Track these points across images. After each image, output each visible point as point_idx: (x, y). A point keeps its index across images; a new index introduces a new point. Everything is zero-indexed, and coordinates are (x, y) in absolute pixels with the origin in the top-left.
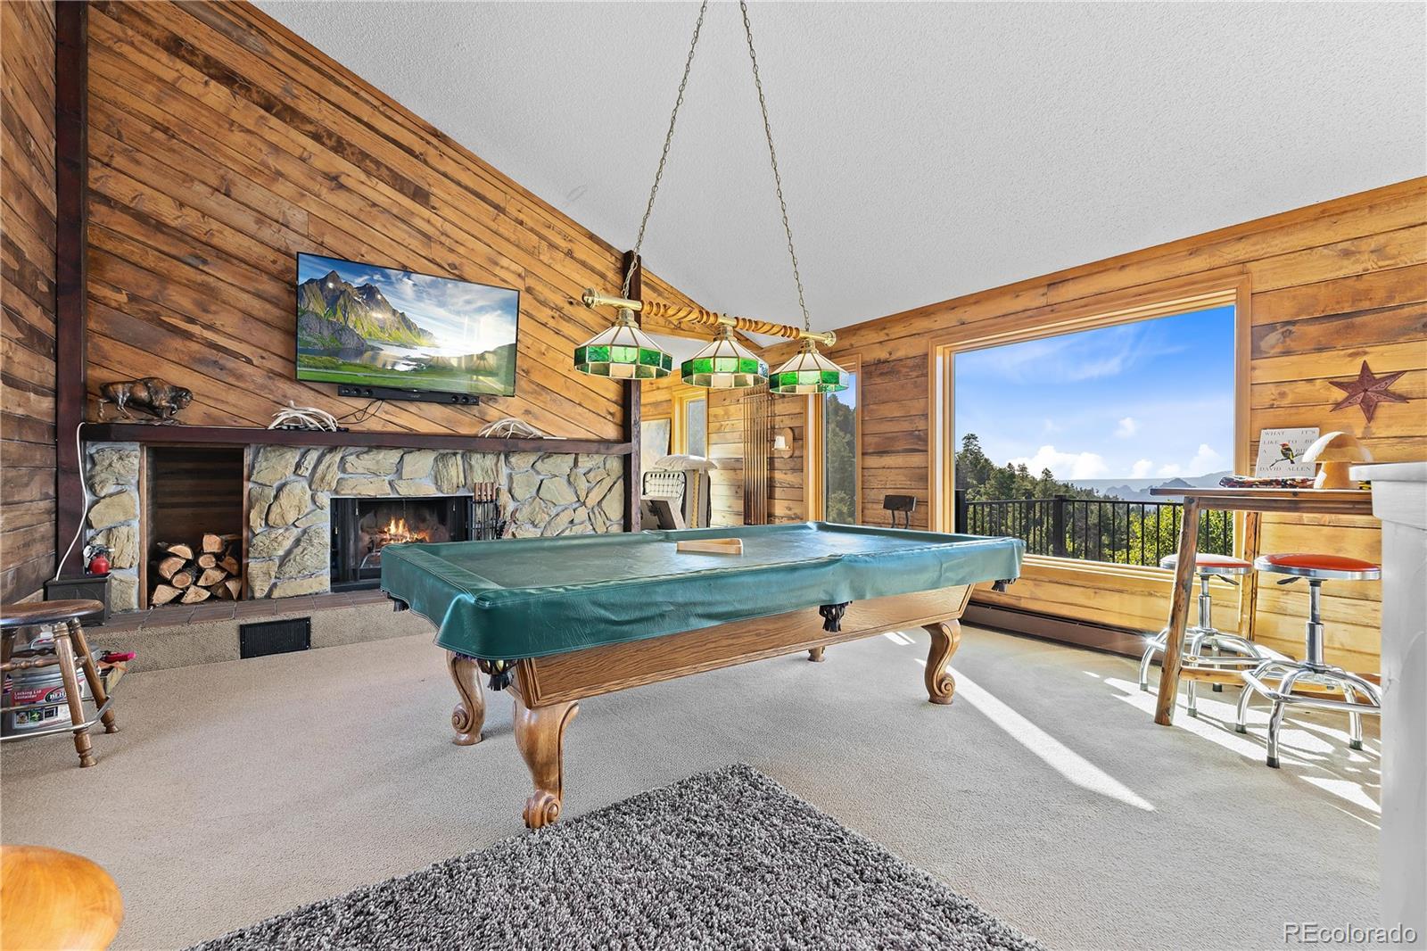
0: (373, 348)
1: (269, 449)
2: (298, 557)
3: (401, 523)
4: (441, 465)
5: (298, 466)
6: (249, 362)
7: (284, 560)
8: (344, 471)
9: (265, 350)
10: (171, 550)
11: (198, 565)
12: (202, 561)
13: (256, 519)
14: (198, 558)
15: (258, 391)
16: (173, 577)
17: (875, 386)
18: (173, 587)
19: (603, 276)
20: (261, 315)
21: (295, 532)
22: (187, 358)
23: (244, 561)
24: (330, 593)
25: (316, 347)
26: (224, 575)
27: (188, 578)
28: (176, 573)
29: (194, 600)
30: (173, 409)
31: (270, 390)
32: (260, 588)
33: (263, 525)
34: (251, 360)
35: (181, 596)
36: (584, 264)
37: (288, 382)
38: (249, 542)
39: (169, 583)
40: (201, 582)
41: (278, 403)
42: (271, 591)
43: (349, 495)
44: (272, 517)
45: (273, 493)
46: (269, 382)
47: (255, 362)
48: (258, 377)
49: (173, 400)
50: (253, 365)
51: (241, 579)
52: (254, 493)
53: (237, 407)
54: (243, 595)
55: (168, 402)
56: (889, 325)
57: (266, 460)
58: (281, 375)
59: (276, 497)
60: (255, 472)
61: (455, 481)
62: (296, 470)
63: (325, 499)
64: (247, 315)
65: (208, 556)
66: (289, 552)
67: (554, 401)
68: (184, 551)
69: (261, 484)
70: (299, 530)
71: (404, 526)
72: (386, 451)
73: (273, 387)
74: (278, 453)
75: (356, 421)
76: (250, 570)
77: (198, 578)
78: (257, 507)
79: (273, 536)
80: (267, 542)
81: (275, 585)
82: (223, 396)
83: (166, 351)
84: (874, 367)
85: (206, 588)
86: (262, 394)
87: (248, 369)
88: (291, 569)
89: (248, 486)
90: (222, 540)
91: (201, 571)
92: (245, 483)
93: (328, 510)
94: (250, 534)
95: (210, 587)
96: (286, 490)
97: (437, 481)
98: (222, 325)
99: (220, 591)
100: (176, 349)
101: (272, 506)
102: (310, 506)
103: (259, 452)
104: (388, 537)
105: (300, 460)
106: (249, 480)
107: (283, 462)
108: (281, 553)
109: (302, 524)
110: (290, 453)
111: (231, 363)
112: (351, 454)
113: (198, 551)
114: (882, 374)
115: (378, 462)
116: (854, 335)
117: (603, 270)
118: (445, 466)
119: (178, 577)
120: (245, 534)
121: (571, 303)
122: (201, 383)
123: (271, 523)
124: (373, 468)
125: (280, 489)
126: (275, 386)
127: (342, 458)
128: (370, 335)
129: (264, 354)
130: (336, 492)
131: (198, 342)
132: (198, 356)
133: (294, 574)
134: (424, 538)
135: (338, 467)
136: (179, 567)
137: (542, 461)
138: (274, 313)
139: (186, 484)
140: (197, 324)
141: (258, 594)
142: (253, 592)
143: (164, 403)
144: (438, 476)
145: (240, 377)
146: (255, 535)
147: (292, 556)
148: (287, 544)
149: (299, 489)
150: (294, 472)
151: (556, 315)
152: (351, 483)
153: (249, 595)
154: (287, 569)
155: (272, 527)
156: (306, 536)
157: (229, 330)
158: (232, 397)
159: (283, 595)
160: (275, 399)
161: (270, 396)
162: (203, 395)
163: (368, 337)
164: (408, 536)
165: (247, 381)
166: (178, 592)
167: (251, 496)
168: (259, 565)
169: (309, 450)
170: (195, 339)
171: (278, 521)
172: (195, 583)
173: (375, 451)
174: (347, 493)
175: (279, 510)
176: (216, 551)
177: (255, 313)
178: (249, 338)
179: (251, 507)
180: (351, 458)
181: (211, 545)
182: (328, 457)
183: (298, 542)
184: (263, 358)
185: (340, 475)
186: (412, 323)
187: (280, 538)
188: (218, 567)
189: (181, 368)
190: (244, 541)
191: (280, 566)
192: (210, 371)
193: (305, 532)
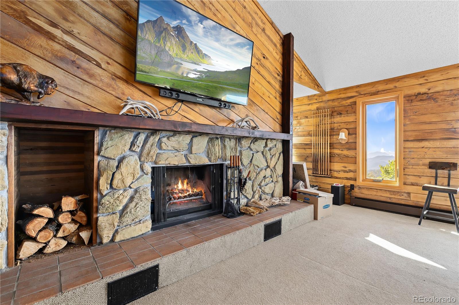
0: (178, 63)
1: (113, 131)
2: (132, 210)
3: (186, 182)
4: (210, 145)
5: (133, 144)
6: (99, 65)
7: (122, 213)
8: (160, 148)
9: (109, 58)
10: (36, 212)
11: (58, 222)
12: (61, 219)
13: (104, 185)
14: (58, 217)
15: (105, 88)
16: (37, 235)
17: (416, 106)
18: (38, 242)
19: (275, 45)
20: (107, 31)
21: (131, 192)
22: (50, 55)
23: (95, 216)
24: (150, 232)
25: (147, 60)
26: (77, 226)
27: (50, 233)
28: (40, 231)
29: (54, 250)
30: (40, 93)
31: (113, 88)
32: (106, 236)
33: (109, 188)
34: (100, 64)
35: (44, 248)
36: (269, 37)
37: (125, 83)
38: (99, 202)
39: (34, 239)
40: (60, 234)
41: (118, 98)
42: (114, 236)
43: (163, 164)
44: (115, 182)
45: (116, 164)
46: (113, 83)
47: (103, 66)
48: (105, 77)
49: (41, 85)
50: (101, 68)
51: (92, 228)
52: (102, 164)
53: (89, 98)
54: (94, 242)
55: (36, 87)
56: (427, 75)
57: (111, 140)
58: (120, 78)
59: (118, 167)
60: (103, 149)
61: (217, 155)
62: (131, 147)
63: (148, 168)
64: (97, 29)
65: (66, 213)
66: (126, 207)
67: (258, 110)
68: (46, 212)
69: (107, 158)
70: (132, 190)
71: (187, 183)
72: (184, 135)
73: (115, 86)
74: (119, 135)
75: (167, 115)
76: (99, 223)
77: (57, 231)
78: (105, 175)
79: (116, 196)
80: (112, 201)
81: (116, 232)
82: (79, 89)
83: (32, 46)
84: (414, 97)
85: (64, 238)
86: (108, 90)
87: (98, 71)
88: (128, 219)
89: (97, 159)
90: (76, 200)
91: (59, 226)
92: (96, 157)
93: (150, 176)
94: (99, 196)
95: (66, 236)
96: (125, 162)
97: (208, 155)
98: (79, 33)
99: (74, 239)
100: (41, 46)
101: (116, 174)
102: (140, 173)
103: (106, 134)
104: (177, 191)
105: (133, 140)
106: (98, 154)
107: (123, 142)
108: (121, 208)
109: (134, 186)
110: (127, 135)
111: (85, 64)
112: (164, 137)
113: (58, 211)
114: (421, 100)
115: (179, 142)
116: (398, 81)
117: (276, 43)
118: (213, 146)
119: (42, 233)
120: (95, 195)
121: (264, 57)
122: (62, 77)
123: (114, 186)
124: (177, 146)
125: (121, 161)
126: (117, 86)
127: (159, 139)
128: (177, 55)
129: (110, 61)
130: (156, 163)
131: (59, 44)
132: (59, 54)
133: (129, 222)
134: (201, 191)
135: (156, 146)
136: (43, 225)
137: (254, 143)
138: (116, 32)
139: (41, 157)
140: (58, 28)
141: (106, 240)
142: (101, 239)
143: (32, 87)
144: (209, 152)
145: (91, 76)
146: (103, 196)
147: (129, 210)
148: (125, 201)
149: (133, 160)
150: (130, 149)
151: (258, 63)
152: (165, 156)
153: (98, 241)
154: (125, 219)
155: (115, 189)
156: (138, 195)
157: (84, 38)
158: (87, 90)
159: (123, 239)
160: (117, 95)
161: (113, 93)
162: (63, 87)
163: (175, 56)
164: (190, 190)
165: (96, 79)
166: (41, 246)
167: (100, 167)
168: (106, 218)
169: (139, 133)
170: (56, 40)
171: (120, 185)
172: (55, 236)
173: (178, 135)
174: (162, 163)
175: (120, 177)
176: (72, 209)
177: (103, 29)
178: (98, 47)
179: (100, 175)
180: (164, 140)
181: (68, 205)
182: (152, 138)
183: (132, 199)
184: (108, 63)
185: (158, 151)
186: (200, 50)
187: (121, 197)
188: (74, 221)
189: (45, 62)
190: (94, 200)
191: (121, 217)
192: (69, 68)
193: (136, 191)
